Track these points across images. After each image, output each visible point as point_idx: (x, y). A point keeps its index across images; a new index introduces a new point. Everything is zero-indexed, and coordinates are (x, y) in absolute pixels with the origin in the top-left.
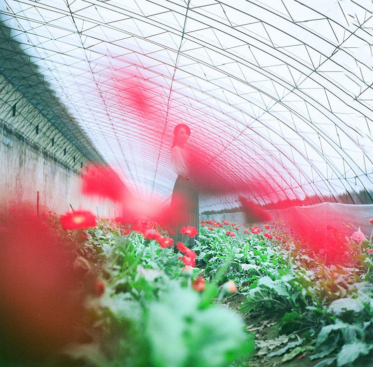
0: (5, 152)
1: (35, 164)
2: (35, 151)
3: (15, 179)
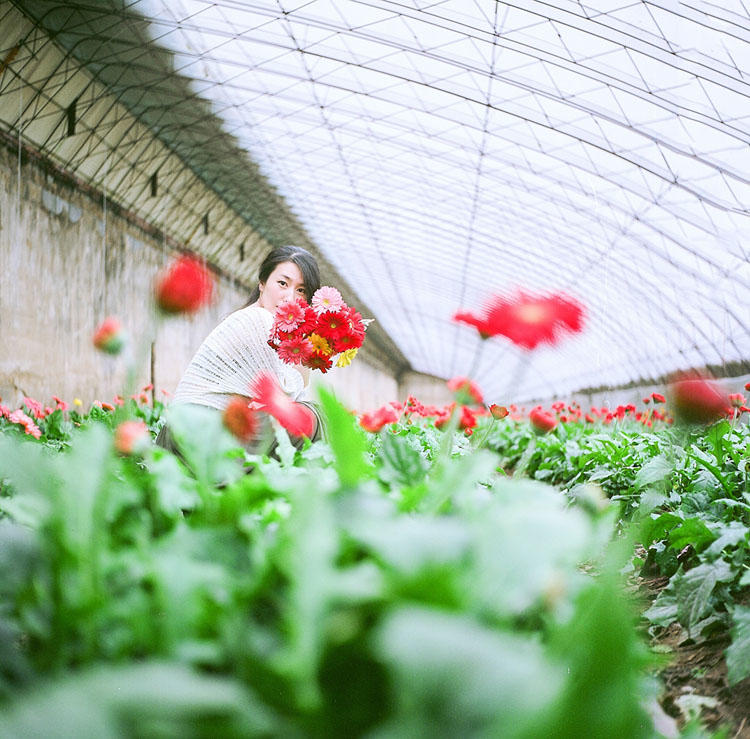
0: (52, 234)
2: (155, 242)
3: (91, 309)
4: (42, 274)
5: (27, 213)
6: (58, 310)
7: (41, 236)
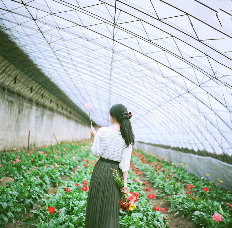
0: (9, 106)
1: (30, 111)
3: (15, 122)
4: (6, 115)
5: (4, 102)
6: (9, 124)
7: (6, 107)
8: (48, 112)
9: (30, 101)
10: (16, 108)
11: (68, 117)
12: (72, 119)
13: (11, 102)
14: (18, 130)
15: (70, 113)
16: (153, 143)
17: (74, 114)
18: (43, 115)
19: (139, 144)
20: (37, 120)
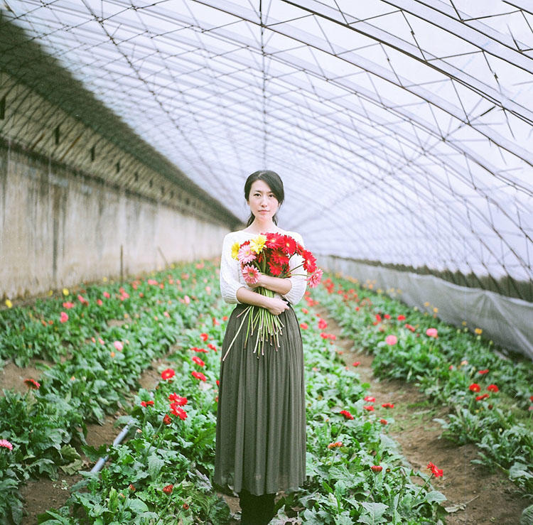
4: (81, 220)
8: (146, 206)
9: (116, 188)
10: (94, 204)
11: (183, 212)
12: (192, 214)
13: (87, 194)
14: (100, 247)
15: (187, 202)
16: (354, 257)
17: (194, 205)
18: (137, 213)
19: (331, 260)
20: (129, 224)
